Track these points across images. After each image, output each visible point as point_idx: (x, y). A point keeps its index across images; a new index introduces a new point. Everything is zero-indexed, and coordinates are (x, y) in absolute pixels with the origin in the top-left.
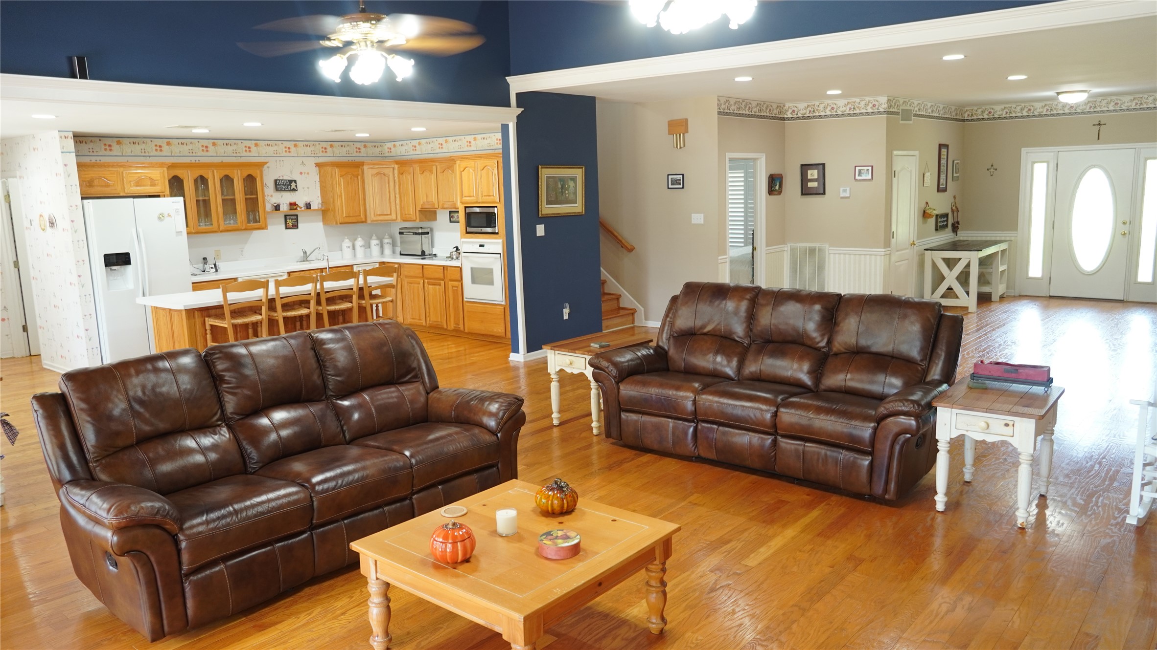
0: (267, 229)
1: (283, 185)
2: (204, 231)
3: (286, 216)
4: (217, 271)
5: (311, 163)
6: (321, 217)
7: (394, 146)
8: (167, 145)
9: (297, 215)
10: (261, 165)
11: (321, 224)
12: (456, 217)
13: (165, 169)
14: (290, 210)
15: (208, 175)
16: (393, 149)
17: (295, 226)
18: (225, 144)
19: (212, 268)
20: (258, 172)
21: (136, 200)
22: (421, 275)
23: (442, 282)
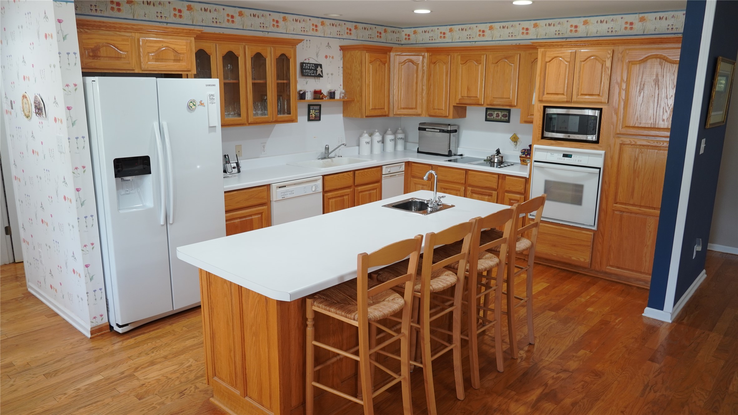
0: (297, 122)
1: (309, 69)
2: (231, 123)
3: (309, 106)
4: (239, 171)
5: (336, 44)
6: (342, 108)
7: (415, 32)
8: (188, 10)
9: (320, 105)
10: (293, 43)
11: (341, 116)
12: (495, 116)
13: (193, 39)
14: (315, 99)
15: (238, 50)
16: (412, 36)
17: (318, 118)
18: (252, 15)
19: (234, 168)
20: (292, 50)
21: (159, 80)
22: (463, 181)
23: (494, 193)
